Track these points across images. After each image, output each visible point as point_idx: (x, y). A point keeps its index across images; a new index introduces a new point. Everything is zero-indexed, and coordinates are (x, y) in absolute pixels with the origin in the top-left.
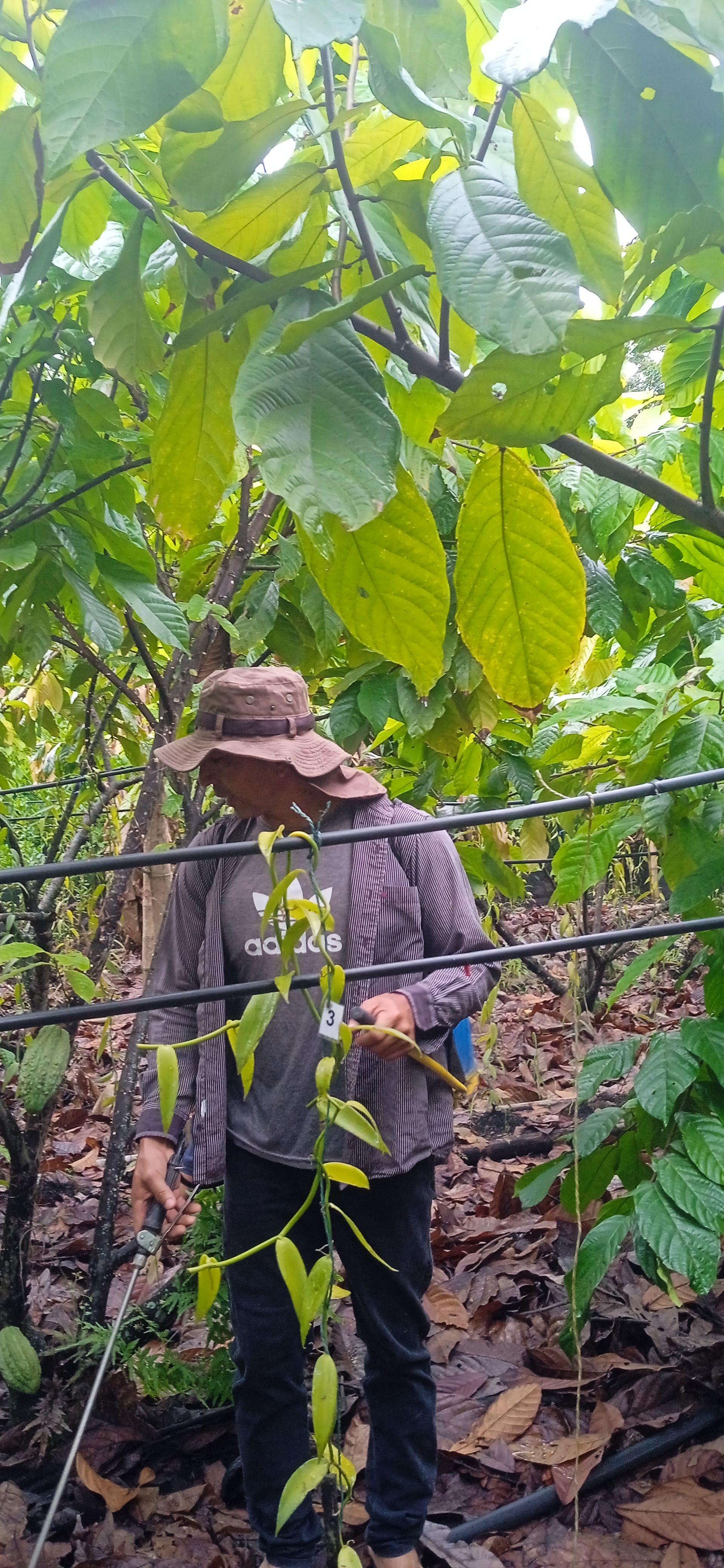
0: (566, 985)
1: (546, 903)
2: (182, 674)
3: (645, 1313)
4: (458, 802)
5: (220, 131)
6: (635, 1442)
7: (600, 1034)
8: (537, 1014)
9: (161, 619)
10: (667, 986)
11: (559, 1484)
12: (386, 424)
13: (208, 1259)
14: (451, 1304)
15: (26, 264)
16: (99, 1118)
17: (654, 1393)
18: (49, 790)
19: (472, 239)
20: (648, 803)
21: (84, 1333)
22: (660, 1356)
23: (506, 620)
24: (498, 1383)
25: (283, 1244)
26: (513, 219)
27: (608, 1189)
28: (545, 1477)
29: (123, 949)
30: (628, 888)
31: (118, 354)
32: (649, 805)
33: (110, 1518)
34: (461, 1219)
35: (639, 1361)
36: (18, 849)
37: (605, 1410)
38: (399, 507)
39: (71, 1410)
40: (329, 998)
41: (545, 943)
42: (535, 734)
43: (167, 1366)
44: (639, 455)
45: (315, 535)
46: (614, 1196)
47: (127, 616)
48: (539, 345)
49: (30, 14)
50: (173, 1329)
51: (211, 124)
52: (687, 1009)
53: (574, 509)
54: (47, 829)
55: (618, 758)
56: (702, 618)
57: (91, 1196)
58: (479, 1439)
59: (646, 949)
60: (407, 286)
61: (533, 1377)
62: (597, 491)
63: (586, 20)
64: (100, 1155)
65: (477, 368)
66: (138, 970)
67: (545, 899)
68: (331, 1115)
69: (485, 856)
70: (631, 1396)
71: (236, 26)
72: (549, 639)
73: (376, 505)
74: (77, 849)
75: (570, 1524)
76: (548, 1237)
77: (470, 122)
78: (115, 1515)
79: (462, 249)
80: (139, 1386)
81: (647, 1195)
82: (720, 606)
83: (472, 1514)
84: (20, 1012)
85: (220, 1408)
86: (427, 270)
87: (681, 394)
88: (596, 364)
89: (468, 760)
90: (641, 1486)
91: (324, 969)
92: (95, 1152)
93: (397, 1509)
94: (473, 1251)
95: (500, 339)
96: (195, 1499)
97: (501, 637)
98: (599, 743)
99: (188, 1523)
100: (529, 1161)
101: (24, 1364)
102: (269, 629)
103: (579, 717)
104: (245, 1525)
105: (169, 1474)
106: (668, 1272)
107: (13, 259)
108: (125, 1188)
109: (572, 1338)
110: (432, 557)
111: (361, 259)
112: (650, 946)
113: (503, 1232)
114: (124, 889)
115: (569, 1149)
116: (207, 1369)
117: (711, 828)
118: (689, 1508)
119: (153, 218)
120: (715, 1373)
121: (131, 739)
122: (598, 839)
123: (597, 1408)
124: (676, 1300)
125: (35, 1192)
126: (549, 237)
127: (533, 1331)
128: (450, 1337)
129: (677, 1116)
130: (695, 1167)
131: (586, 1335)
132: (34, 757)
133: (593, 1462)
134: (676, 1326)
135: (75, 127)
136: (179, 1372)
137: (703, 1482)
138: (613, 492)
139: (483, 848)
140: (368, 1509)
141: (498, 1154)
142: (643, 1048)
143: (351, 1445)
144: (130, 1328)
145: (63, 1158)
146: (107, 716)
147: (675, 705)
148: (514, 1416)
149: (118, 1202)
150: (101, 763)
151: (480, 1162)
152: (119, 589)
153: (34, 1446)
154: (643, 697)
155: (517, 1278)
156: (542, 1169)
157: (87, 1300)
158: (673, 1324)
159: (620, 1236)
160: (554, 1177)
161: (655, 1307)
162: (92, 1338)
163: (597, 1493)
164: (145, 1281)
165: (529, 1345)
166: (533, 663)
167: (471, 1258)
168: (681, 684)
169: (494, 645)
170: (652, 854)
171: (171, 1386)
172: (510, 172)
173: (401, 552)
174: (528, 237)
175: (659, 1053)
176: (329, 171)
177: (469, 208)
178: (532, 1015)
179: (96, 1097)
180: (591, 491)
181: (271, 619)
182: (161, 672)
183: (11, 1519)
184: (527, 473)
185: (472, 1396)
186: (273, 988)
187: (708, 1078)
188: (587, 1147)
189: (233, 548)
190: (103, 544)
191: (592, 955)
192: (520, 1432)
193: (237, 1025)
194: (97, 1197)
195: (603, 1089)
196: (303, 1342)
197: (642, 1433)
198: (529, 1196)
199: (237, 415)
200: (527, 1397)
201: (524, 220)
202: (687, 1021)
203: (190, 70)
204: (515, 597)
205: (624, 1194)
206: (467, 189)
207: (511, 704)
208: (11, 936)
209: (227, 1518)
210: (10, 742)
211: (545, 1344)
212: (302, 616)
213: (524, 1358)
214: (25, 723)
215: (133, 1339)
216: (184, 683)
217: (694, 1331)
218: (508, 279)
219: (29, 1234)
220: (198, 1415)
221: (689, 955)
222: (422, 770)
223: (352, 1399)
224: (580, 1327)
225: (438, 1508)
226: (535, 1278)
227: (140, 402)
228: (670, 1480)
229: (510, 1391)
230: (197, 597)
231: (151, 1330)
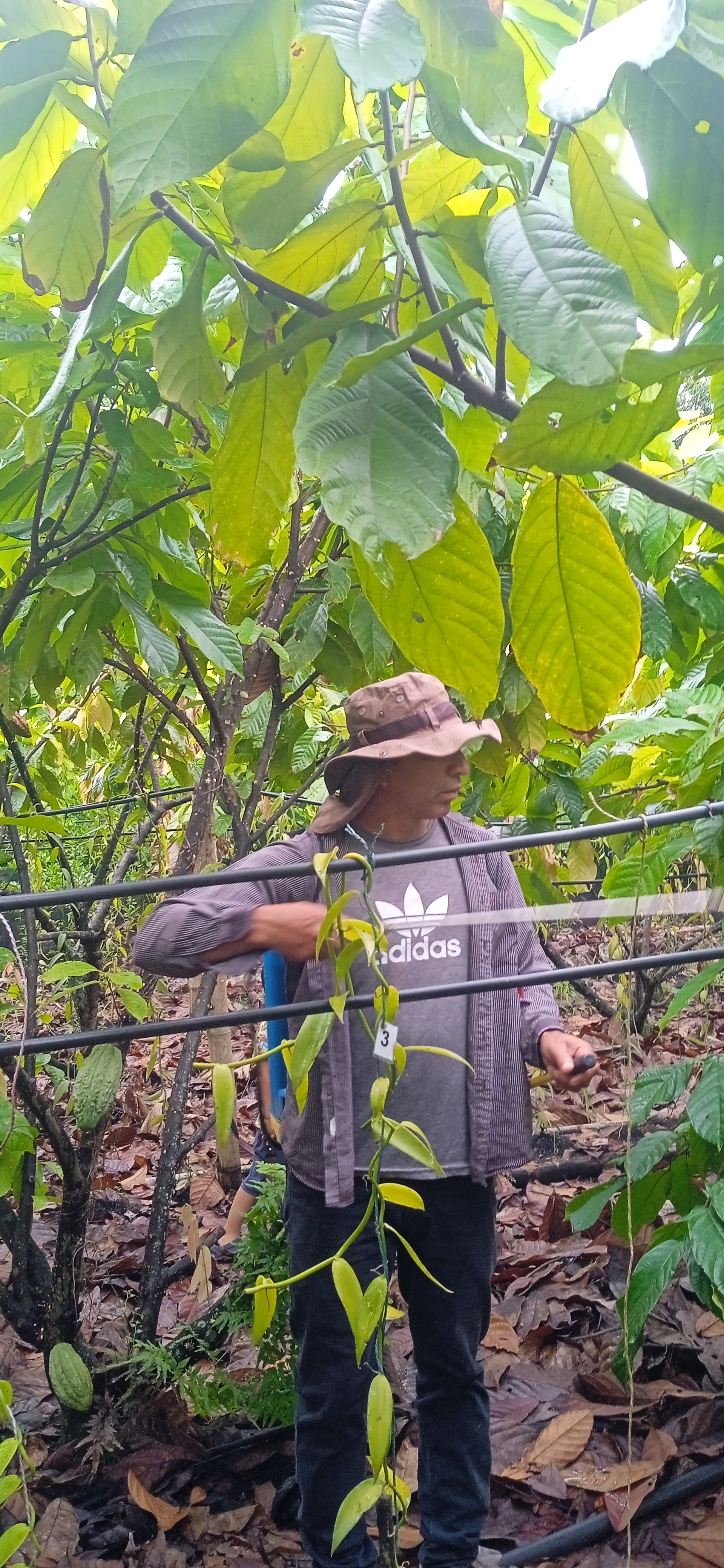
0: (614, 1007)
2: (233, 696)
3: (698, 1340)
4: (505, 822)
5: (282, 170)
6: (688, 1470)
7: (649, 1056)
9: (216, 643)
10: (718, 1009)
11: (612, 1510)
12: (444, 454)
13: (265, 1280)
14: (501, 1328)
15: (92, 302)
16: (147, 1136)
17: (708, 1421)
18: (97, 810)
19: (529, 273)
20: (699, 825)
21: (135, 1351)
22: (715, 1385)
23: (561, 644)
24: (550, 1409)
25: (339, 1265)
26: (569, 253)
27: (660, 1214)
28: (597, 1504)
31: (181, 387)
32: (701, 827)
33: (162, 1536)
34: (510, 1242)
35: (692, 1388)
36: (68, 868)
37: (658, 1437)
38: (455, 533)
39: (122, 1427)
40: (383, 1018)
41: (593, 966)
42: (583, 753)
43: (217, 1386)
44: (689, 476)
45: (376, 564)
46: (666, 1221)
47: (180, 640)
48: (597, 376)
49: (97, 58)
50: (223, 1349)
51: (272, 163)
53: (623, 531)
54: (95, 849)
55: (667, 779)
57: (140, 1214)
58: (530, 1464)
59: (696, 972)
60: (464, 319)
61: (584, 1403)
62: (646, 513)
63: (645, 63)
64: (148, 1173)
65: (532, 399)
66: (185, 989)
68: (386, 1136)
69: (533, 876)
70: (684, 1423)
71: (297, 68)
72: (604, 663)
73: (434, 534)
74: (126, 869)
75: (622, 1551)
76: (599, 1262)
77: (528, 160)
78: (167, 1533)
79: (519, 282)
80: (190, 1405)
81: (702, 1219)
83: (523, 1539)
84: (70, 1031)
85: (270, 1429)
86: (484, 302)
88: (652, 392)
89: (516, 780)
90: (696, 1514)
91: (379, 990)
92: (144, 1169)
94: (523, 1274)
95: (558, 371)
96: (246, 1520)
97: (556, 661)
98: (648, 764)
99: (240, 1543)
100: (578, 1184)
101: (76, 1381)
102: (318, 651)
103: (630, 739)
104: (296, 1547)
105: (220, 1494)
106: (722, 1299)
107: (81, 296)
108: (174, 1206)
109: (624, 1365)
110: (487, 582)
111: (418, 293)
112: (699, 969)
113: (553, 1256)
115: (618, 1173)
116: (257, 1389)
119: (216, 256)
121: (179, 759)
122: (650, 860)
123: (650, 1435)
125: (88, 1209)
126: (605, 270)
127: (584, 1357)
128: (502, 1361)
131: (638, 1362)
132: (83, 777)
133: (645, 1489)
135: (141, 169)
136: (229, 1393)
138: (662, 514)
139: (530, 869)
141: (547, 1177)
142: (694, 1072)
143: (401, 1468)
144: (181, 1347)
145: (112, 1176)
146: (157, 737)
148: (566, 1441)
149: (168, 1221)
150: (150, 782)
151: (529, 1185)
152: (173, 613)
153: (86, 1463)
154: (694, 718)
155: (568, 1303)
156: (593, 1192)
157: (138, 1318)
159: (673, 1263)
160: (606, 1201)
161: (709, 1334)
162: (144, 1356)
163: (650, 1521)
164: (196, 1300)
165: (581, 1371)
166: (587, 687)
167: (521, 1282)
169: (549, 669)
170: (702, 875)
171: (222, 1406)
172: (565, 204)
173: (457, 577)
174: (585, 270)
175: (712, 1076)
176: (388, 207)
177: (526, 242)
179: (144, 1116)
180: (640, 513)
181: (320, 642)
182: (212, 693)
183: (62, 1535)
184: (582, 500)
185: (523, 1421)
186: (328, 1008)
188: (639, 1170)
189: (284, 571)
190: (158, 568)
191: (641, 978)
192: (572, 1458)
193: (292, 1045)
194: (146, 1215)
195: (653, 1113)
196: (359, 1363)
197: (696, 1461)
198: (580, 1220)
199: (299, 447)
200: (579, 1423)
201: (581, 254)
203: (253, 112)
204: (570, 622)
205: (676, 1219)
206: (524, 224)
207: (565, 727)
208: (62, 954)
209: (278, 1539)
210: (60, 763)
211: (596, 1370)
212: (350, 637)
213: (575, 1383)
214: (75, 743)
215: (183, 1358)
216: (234, 705)
218: (565, 312)
219: (81, 1251)
220: (248, 1436)
223: (402, 1422)
224: (632, 1354)
225: (488, 1532)
226: (586, 1303)
227: (200, 433)
229: (561, 1417)
230: (247, 621)
231: (202, 1349)
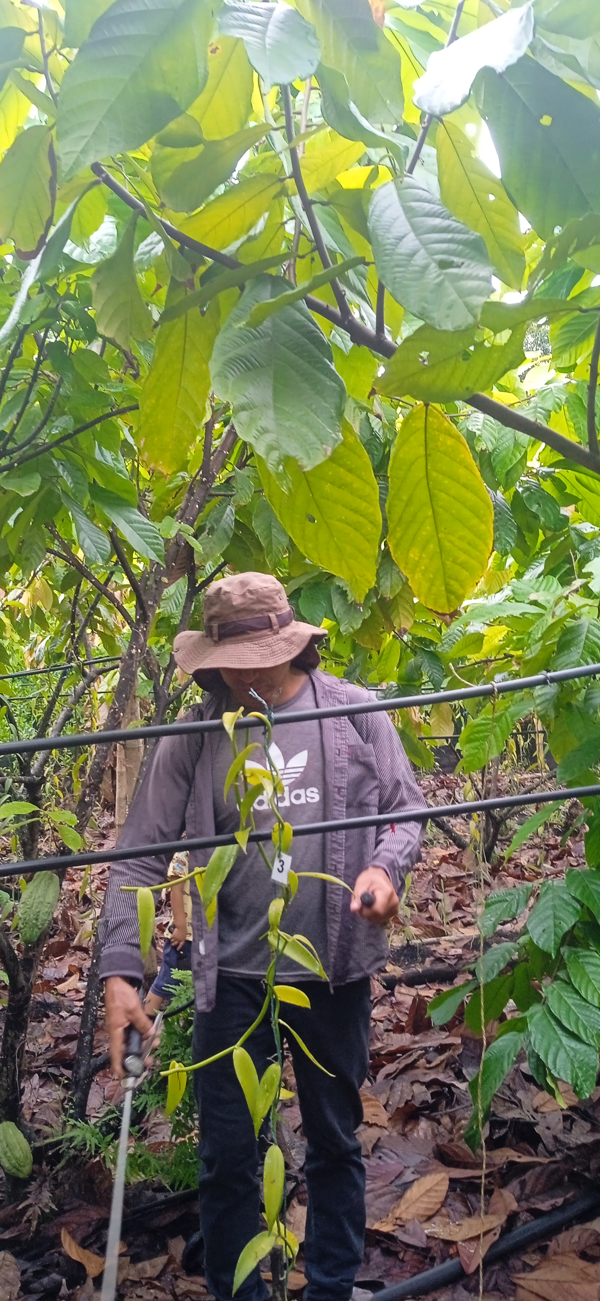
0: (468, 840)
1: (452, 772)
2: (156, 582)
3: (535, 1115)
4: (379, 688)
5: (201, 147)
6: (526, 1223)
7: (496, 881)
8: (444, 864)
9: (142, 537)
10: (552, 842)
11: (463, 1256)
12: (334, 384)
13: (177, 1065)
14: (373, 1106)
15: (42, 252)
16: (79, 948)
17: (542, 1181)
18: (39, 675)
19: (403, 237)
20: (538, 691)
21: (68, 1128)
22: (548, 1151)
23: (428, 542)
24: (413, 1173)
25: (239, 1053)
26: (437, 221)
27: (504, 1011)
28: (451, 1251)
29: (100, 808)
30: (519, 760)
31: (116, 325)
32: (540, 693)
33: (89, 1282)
34: (381, 1035)
35: (531, 1155)
36: (14, 724)
37: (501, 1195)
38: (342, 450)
39: (57, 1192)
40: (280, 849)
41: (450, 807)
42: (444, 631)
43: (137, 1156)
44: (532, 405)
45: (277, 474)
46: (509, 1017)
47: (111, 534)
48: (459, 323)
49: (47, 50)
50: (142, 1125)
51: (193, 141)
52: (568, 861)
53: (478, 449)
54: (37, 707)
55: (512, 653)
56: (582, 538)
57: (73, 1014)
58: (397, 1219)
59: (534, 811)
60: (350, 273)
61: (442, 1167)
62: (498, 436)
63: (500, 66)
64: (80, 980)
65: (407, 340)
66: (112, 825)
67: (450, 769)
68: (281, 947)
70: (523, 1184)
71: (214, 63)
72: (463, 557)
73: (326, 450)
74: (63, 725)
75: (475, 1290)
76: (454, 1050)
77: (404, 144)
78: (94, 1280)
79: (396, 245)
81: (538, 1015)
82: (597, 529)
83: (391, 1281)
84: (16, 860)
85: (181, 1192)
86: (367, 260)
87: (566, 356)
88: (504, 337)
89: (389, 653)
90: (532, 1259)
92: (76, 977)
93: (332, 1275)
94: (392, 1061)
95: (427, 318)
96: (160, 1267)
97: (424, 555)
98: (496, 641)
99: (155, 1287)
100: (437, 987)
101: (18, 1154)
102: (226, 544)
103: (482, 619)
105: (138, 1246)
106: (555, 1080)
107: (32, 247)
108: (101, 1007)
109: (475, 1135)
110: (368, 490)
111: (313, 250)
112: (537, 809)
113: (416, 1046)
114: (106, 758)
115: (471, 977)
116: (171, 1159)
117: (591, 711)
118: (571, 1278)
119: (145, 217)
120: (593, 1165)
121: (109, 633)
122: (497, 720)
123: (496, 1194)
124: (562, 1103)
125: (29, 1009)
126: (466, 236)
127: (442, 1129)
128: (374, 1133)
129: (562, 950)
130: (577, 992)
131: (487, 1132)
132: (27, 648)
133: (492, 1238)
134: (561, 1126)
135: (83, 143)
136: (147, 1162)
137: (583, 1255)
138: (510, 436)
140: (308, 1275)
141: (412, 981)
142: (533, 893)
143: (292, 1223)
144: (107, 1124)
145: (49, 982)
146: (90, 615)
147: (561, 610)
148: (426, 1199)
149: (96, 1019)
150: (83, 652)
151: (397, 988)
152: (107, 511)
153: (26, 1222)
154: (535, 603)
155: (428, 1085)
156: (450, 993)
157: (71, 1100)
158: (558, 1123)
159: (515, 1050)
160: (460, 1001)
161: (544, 1109)
162: (75, 1132)
163: (495, 1265)
165: (439, 1141)
166: (450, 577)
167: (390, 1068)
168: (567, 592)
169: (418, 562)
170: (539, 732)
171: (141, 1173)
172: (434, 181)
173: (343, 486)
174: (449, 236)
175: (548, 897)
176: (288, 181)
177: (401, 212)
178: (439, 865)
179: (76, 931)
180: (492, 434)
181: (228, 537)
182: (137, 578)
183: (7, 1282)
184: (446, 424)
185: (391, 1183)
186: (233, 841)
187: (587, 918)
188: (487, 975)
189: (198, 478)
190: (93, 474)
191: (489, 816)
192: (430, 1213)
193: (204, 871)
194: (78, 1014)
195: (499, 927)
196: (257, 1135)
197: (532, 1215)
198: (438, 1016)
199: (214, 377)
200: (437, 1184)
201: (447, 222)
202: (571, 871)
203: (177, 99)
204: (435, 523)
205: (517, 1015)
206: (400, 196)
207: (431, 610)
208: (9, 796)
209: (187, 1283)
210: (8, 635)
211: (451, 1140)
212: (252, 533)
213: (434, 1152)
214: (21, 619)
215: (108, 1133)
216: (156, 589)
217: (576, 1130)
218: (433, 270)
219: (23, 1045)
220: (163, 1197)
221: (570, 816)
222: (350, 660)
223: (291, 1185)
224: (481, 1127)
225: (362, 1276)
226: (443, 1084)
227: (130, 362)
228: (555, 1254)
229: (422, 1179)
230: (168, 519)
